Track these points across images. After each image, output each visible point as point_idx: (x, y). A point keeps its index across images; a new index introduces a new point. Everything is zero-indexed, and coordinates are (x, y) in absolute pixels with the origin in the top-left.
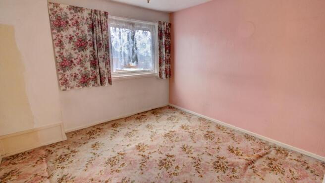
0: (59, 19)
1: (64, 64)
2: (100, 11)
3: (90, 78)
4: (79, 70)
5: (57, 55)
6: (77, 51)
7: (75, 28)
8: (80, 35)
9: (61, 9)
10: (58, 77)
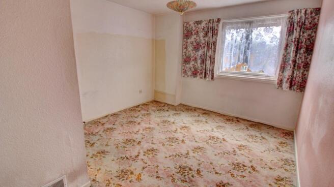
0: (188, 31)
1: (186, 60)
2: (213, 20)
3: (198, 72)
4: (193, 65)
5: (184, 54)
6: (194, 52)
7: (195, 36)
8: (198, 41)
9: (190, 25)
10: (182, 68)
